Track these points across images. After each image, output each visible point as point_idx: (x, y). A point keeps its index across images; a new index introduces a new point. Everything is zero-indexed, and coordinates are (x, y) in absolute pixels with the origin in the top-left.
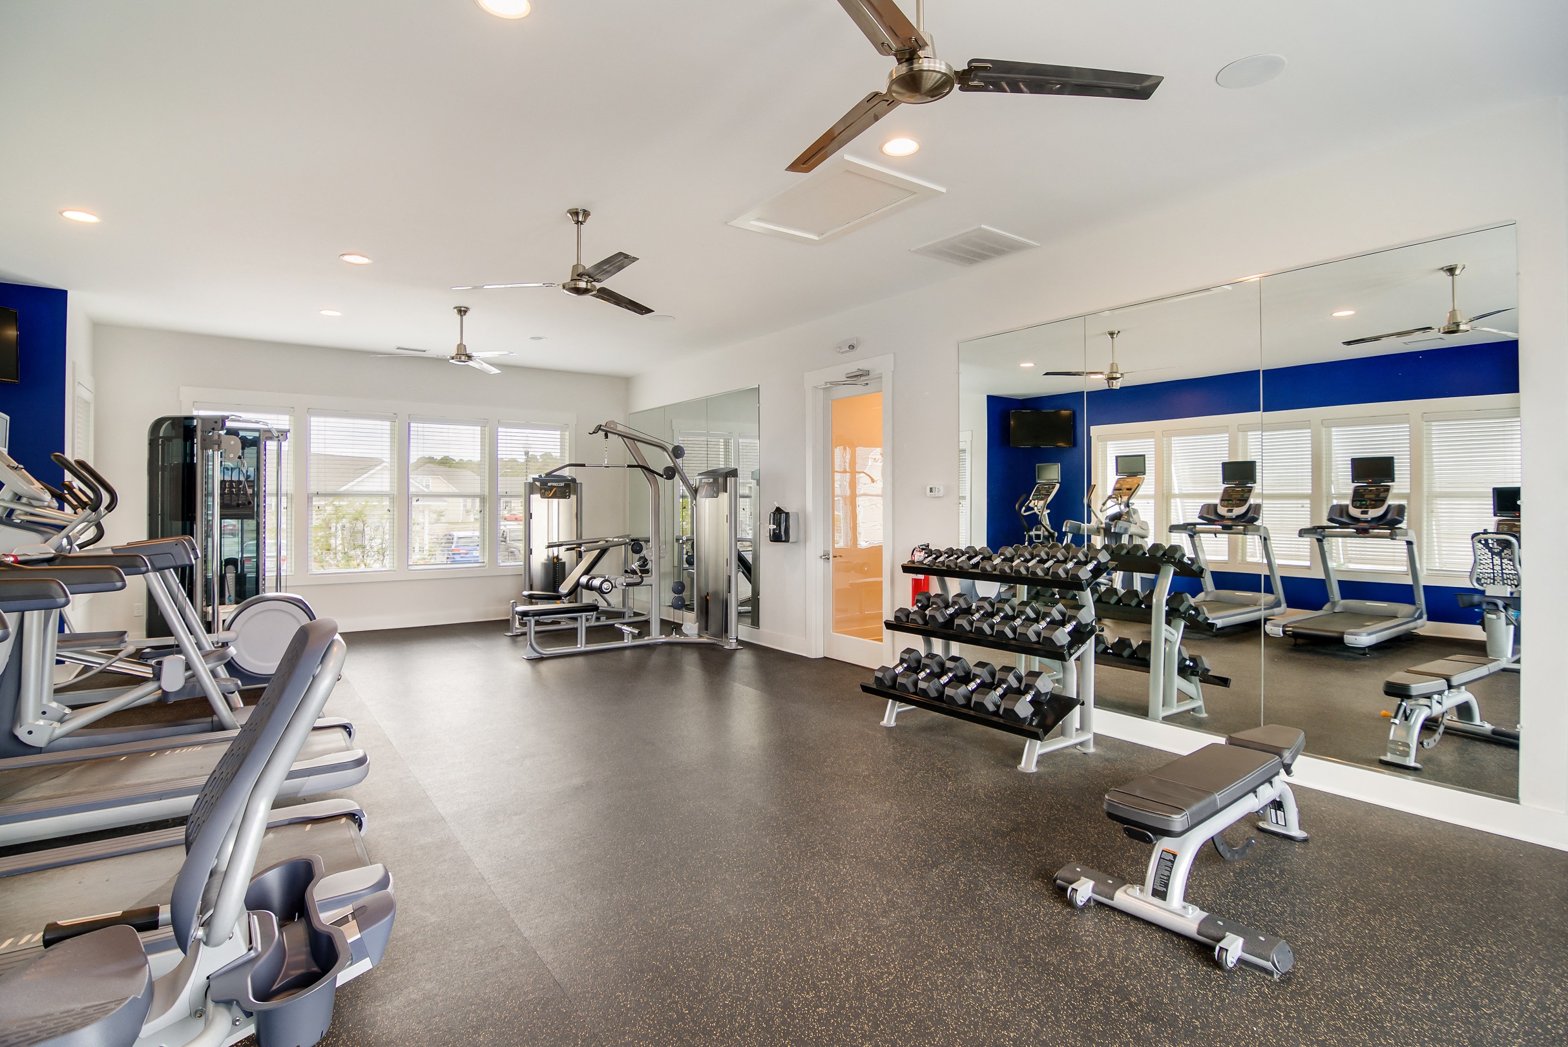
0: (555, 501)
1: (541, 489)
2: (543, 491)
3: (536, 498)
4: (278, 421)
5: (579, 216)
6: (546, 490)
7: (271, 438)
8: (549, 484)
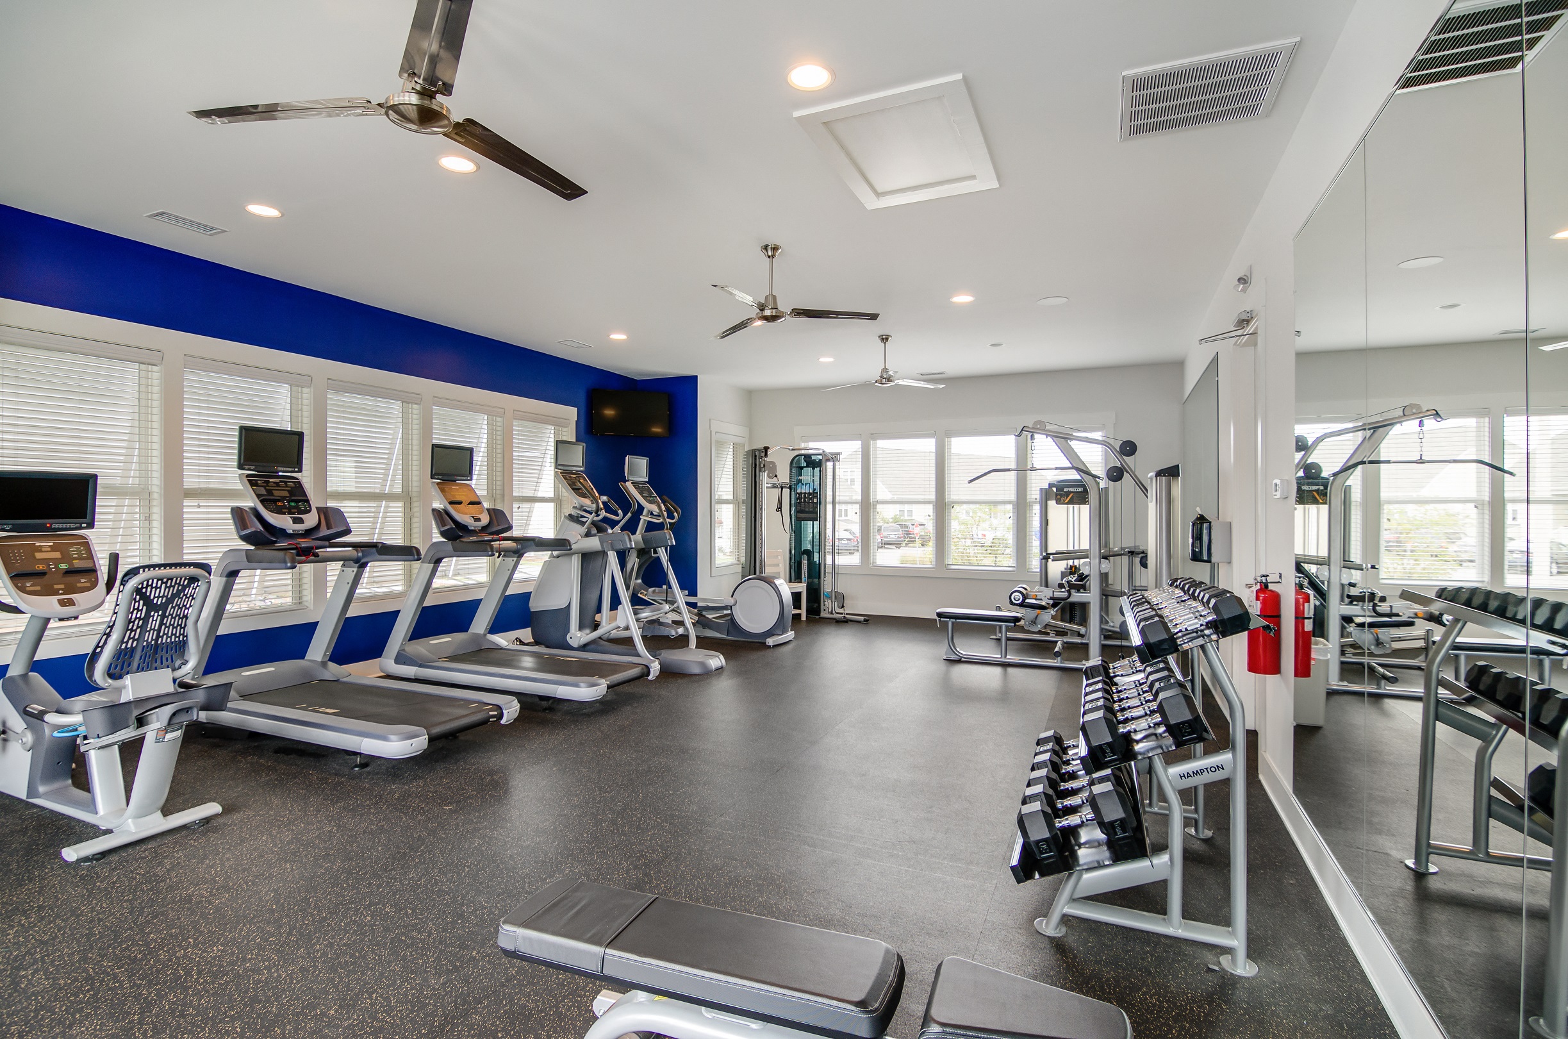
0: (1071, 506)
1: (1057, 495)
2: (1059, 497)
3: (1052, 503)
4: (829, 447)
5: (770, 250)
6: (1061, 496)
7: (828, 460)
8: (1066, 490)
